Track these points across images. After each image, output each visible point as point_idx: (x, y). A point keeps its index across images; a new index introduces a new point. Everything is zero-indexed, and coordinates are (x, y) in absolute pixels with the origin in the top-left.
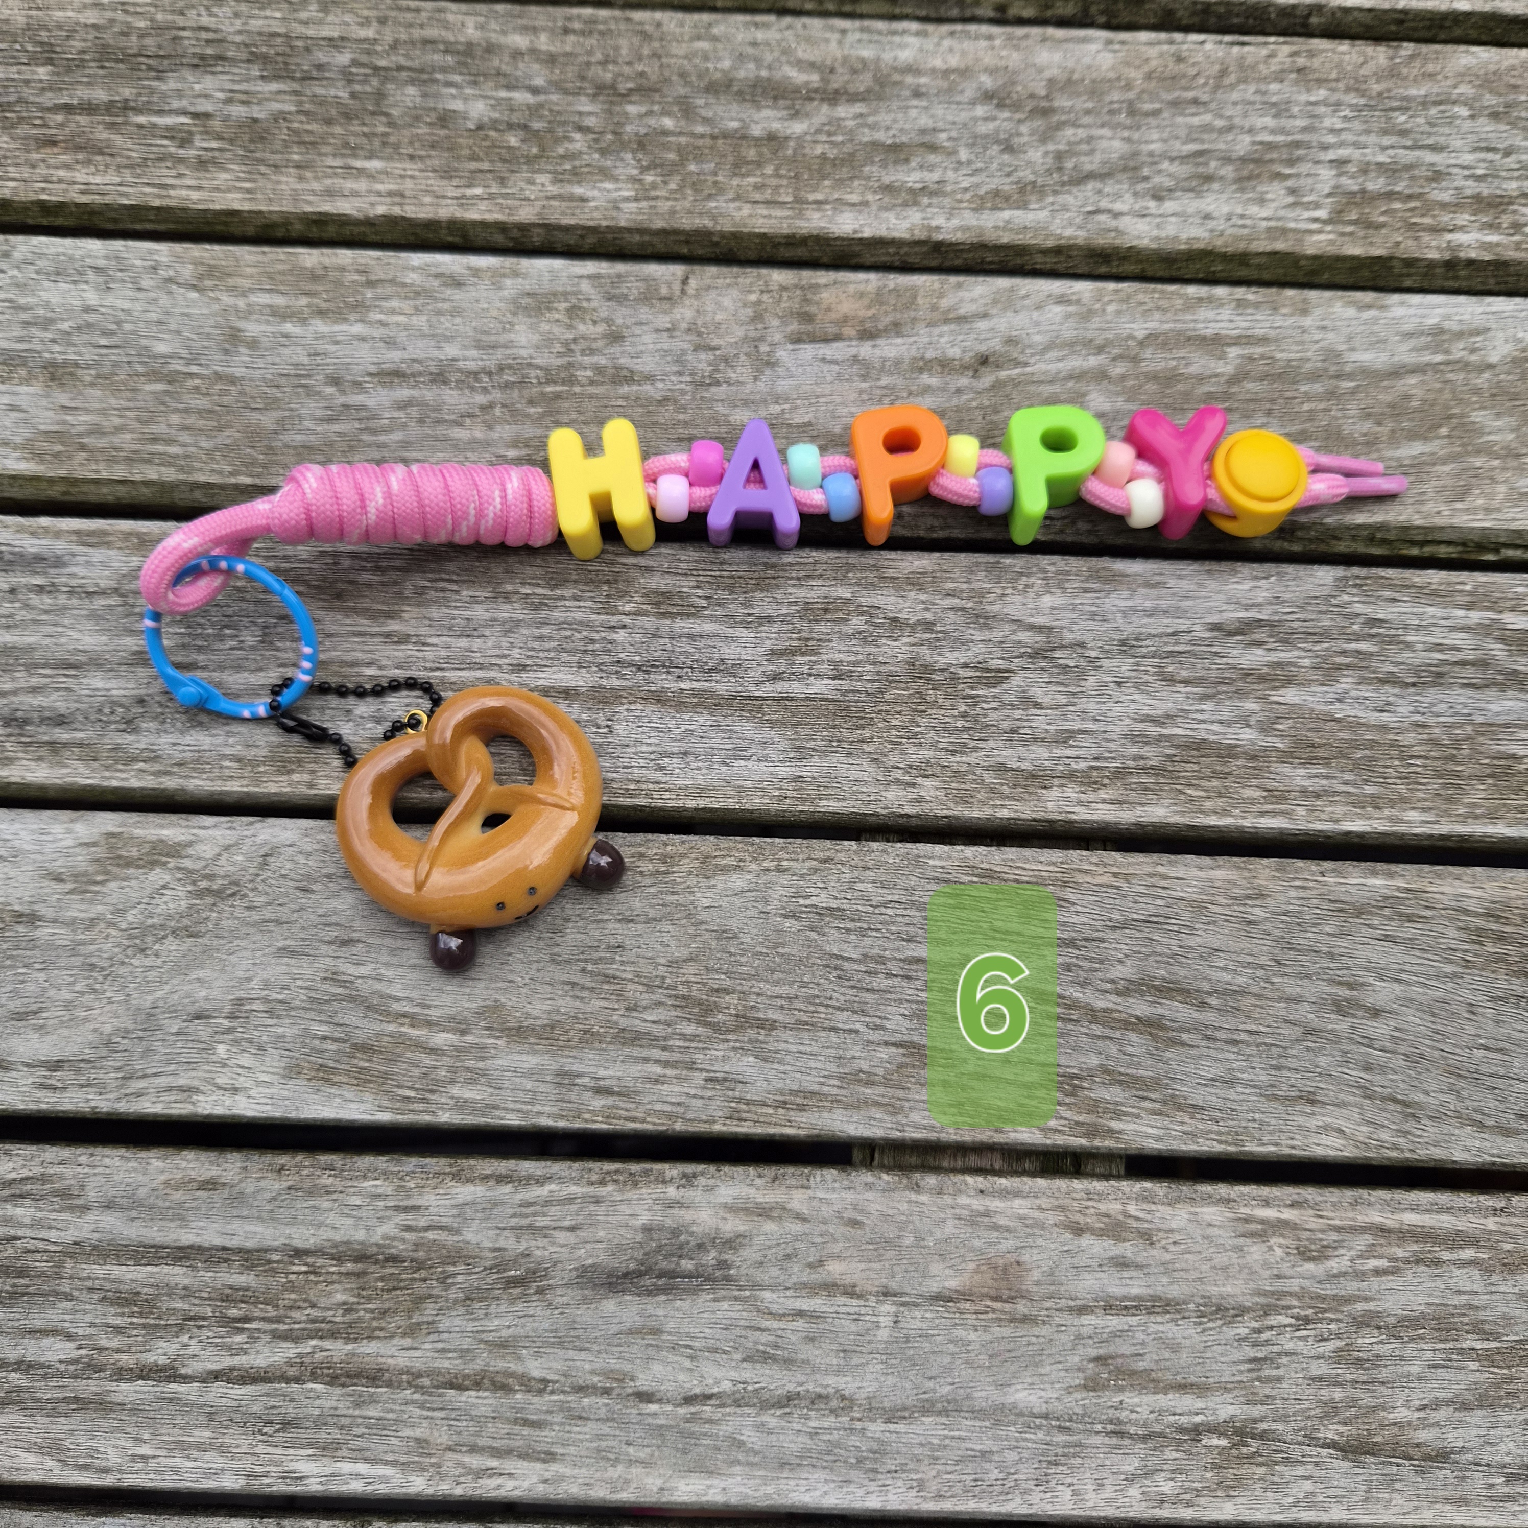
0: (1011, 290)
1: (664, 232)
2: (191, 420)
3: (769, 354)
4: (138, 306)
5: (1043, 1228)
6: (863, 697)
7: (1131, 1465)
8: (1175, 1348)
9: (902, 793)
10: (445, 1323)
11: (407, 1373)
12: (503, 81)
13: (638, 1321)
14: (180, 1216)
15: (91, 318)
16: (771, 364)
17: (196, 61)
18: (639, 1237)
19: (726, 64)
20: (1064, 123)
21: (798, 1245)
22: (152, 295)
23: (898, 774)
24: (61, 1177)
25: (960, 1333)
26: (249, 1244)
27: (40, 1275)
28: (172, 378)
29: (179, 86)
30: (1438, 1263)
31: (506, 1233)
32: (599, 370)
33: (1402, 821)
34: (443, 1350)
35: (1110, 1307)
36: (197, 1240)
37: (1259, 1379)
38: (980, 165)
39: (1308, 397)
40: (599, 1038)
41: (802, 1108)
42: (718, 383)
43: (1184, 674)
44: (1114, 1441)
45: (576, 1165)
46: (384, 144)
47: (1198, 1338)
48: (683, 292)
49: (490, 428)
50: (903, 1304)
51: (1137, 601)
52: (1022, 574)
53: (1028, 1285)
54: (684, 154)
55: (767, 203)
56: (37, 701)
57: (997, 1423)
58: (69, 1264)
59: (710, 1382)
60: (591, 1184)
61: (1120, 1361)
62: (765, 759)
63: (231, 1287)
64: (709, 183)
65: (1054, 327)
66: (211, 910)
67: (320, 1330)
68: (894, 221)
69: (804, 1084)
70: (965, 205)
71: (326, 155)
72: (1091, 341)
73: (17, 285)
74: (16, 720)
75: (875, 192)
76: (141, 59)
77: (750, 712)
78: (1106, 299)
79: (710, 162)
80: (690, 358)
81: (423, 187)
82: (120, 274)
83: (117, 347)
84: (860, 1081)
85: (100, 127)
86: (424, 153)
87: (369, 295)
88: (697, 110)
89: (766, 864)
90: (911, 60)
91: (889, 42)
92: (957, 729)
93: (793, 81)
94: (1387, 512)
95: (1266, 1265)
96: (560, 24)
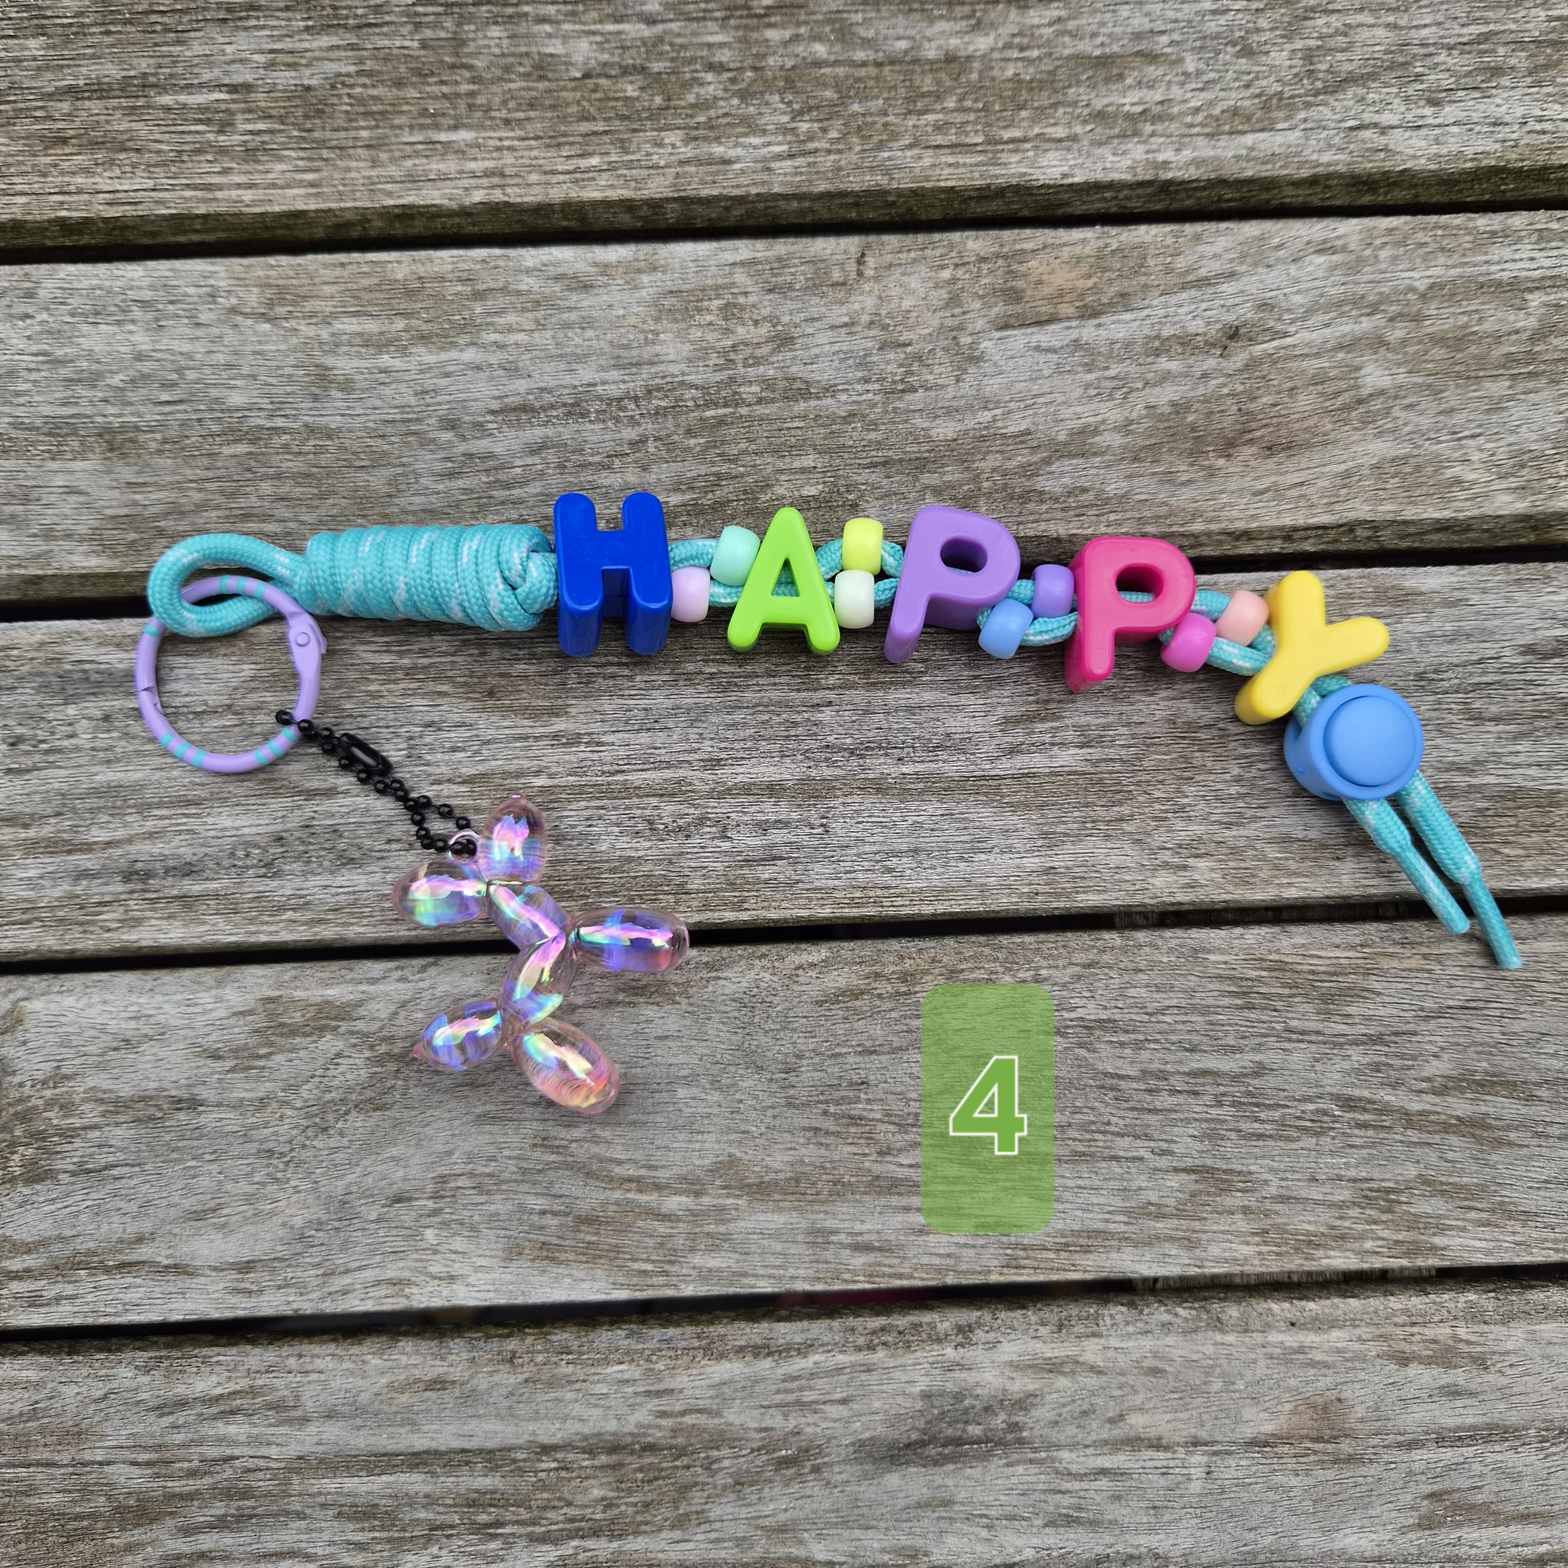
0: (1261, 238)
1: (829, 195)
2: (285, 488)
3: (971, 346)
4: (200, 347)
5: (1365, 1361)
6: (1118, 766)
8: (1516, 1478)
9: (1172, 878)
10: (715, 1512)
12: (608, 9)
13: (927, 1493)
14: (413, 1424)
15: (146, 367)
16: (976, 359)
17: (221, 15)
18: (919, 1405)
20: (1313, 9)
21: (1094, 1400)
22: (215, 331)
23: (1166, 856)
24: (273, 1389)
25: (1279, 1479)
26: (490, 1444)
27: (267, 1494)
28: (254, 436)
29: (206, 50)
31: (771, 1411)
32: (768, 384)
34: (717, 1540)
35: (1442, 1439)
36: (434, 1445)
38: (1212, 75)
40: (851, 1188)
41: (1087, 1250)
42: (914, 390)
43: (1494, 709)
45: (836, 1324)
46: (471, 107)
47: (1540, 1465)
48: (860, 274)
49: (645, 469)
50: (1215, 1453)
51: (1434, 625)
53: (1352, 1422)
54: (845, 91)
55: (953, 146)
56: (156, 848)
58: (296, 1479)
59: (1012, 1550)
60: (859, 1349)
61: (1456, 1495)
62: (1010, 850)
63: (477, 1491)
64: (879, 126)
65: (1317, 283)
66: (396, 1078)
67: (580, 1529)
68: (1112, 158)
69: (1087, 1222)
70: (1197, 130)
71: (400, 127)
72: (1363, 297)
73: (49, 332)
74: (136, 873)
75: (1085, 122)
76: (154, 18)
77: (986, 794)
78: (1378, 242)
79: (877, 98)
80: (875, 359)
81: (527, 162)
82: (171, 307)
83: (181, 402)
84: (1149, 1214)
85: (118, 114)
86: (521, 115)
87: (478, 310)
88: (854, 29)
89: (1021, 975)
92: (1230, 797)
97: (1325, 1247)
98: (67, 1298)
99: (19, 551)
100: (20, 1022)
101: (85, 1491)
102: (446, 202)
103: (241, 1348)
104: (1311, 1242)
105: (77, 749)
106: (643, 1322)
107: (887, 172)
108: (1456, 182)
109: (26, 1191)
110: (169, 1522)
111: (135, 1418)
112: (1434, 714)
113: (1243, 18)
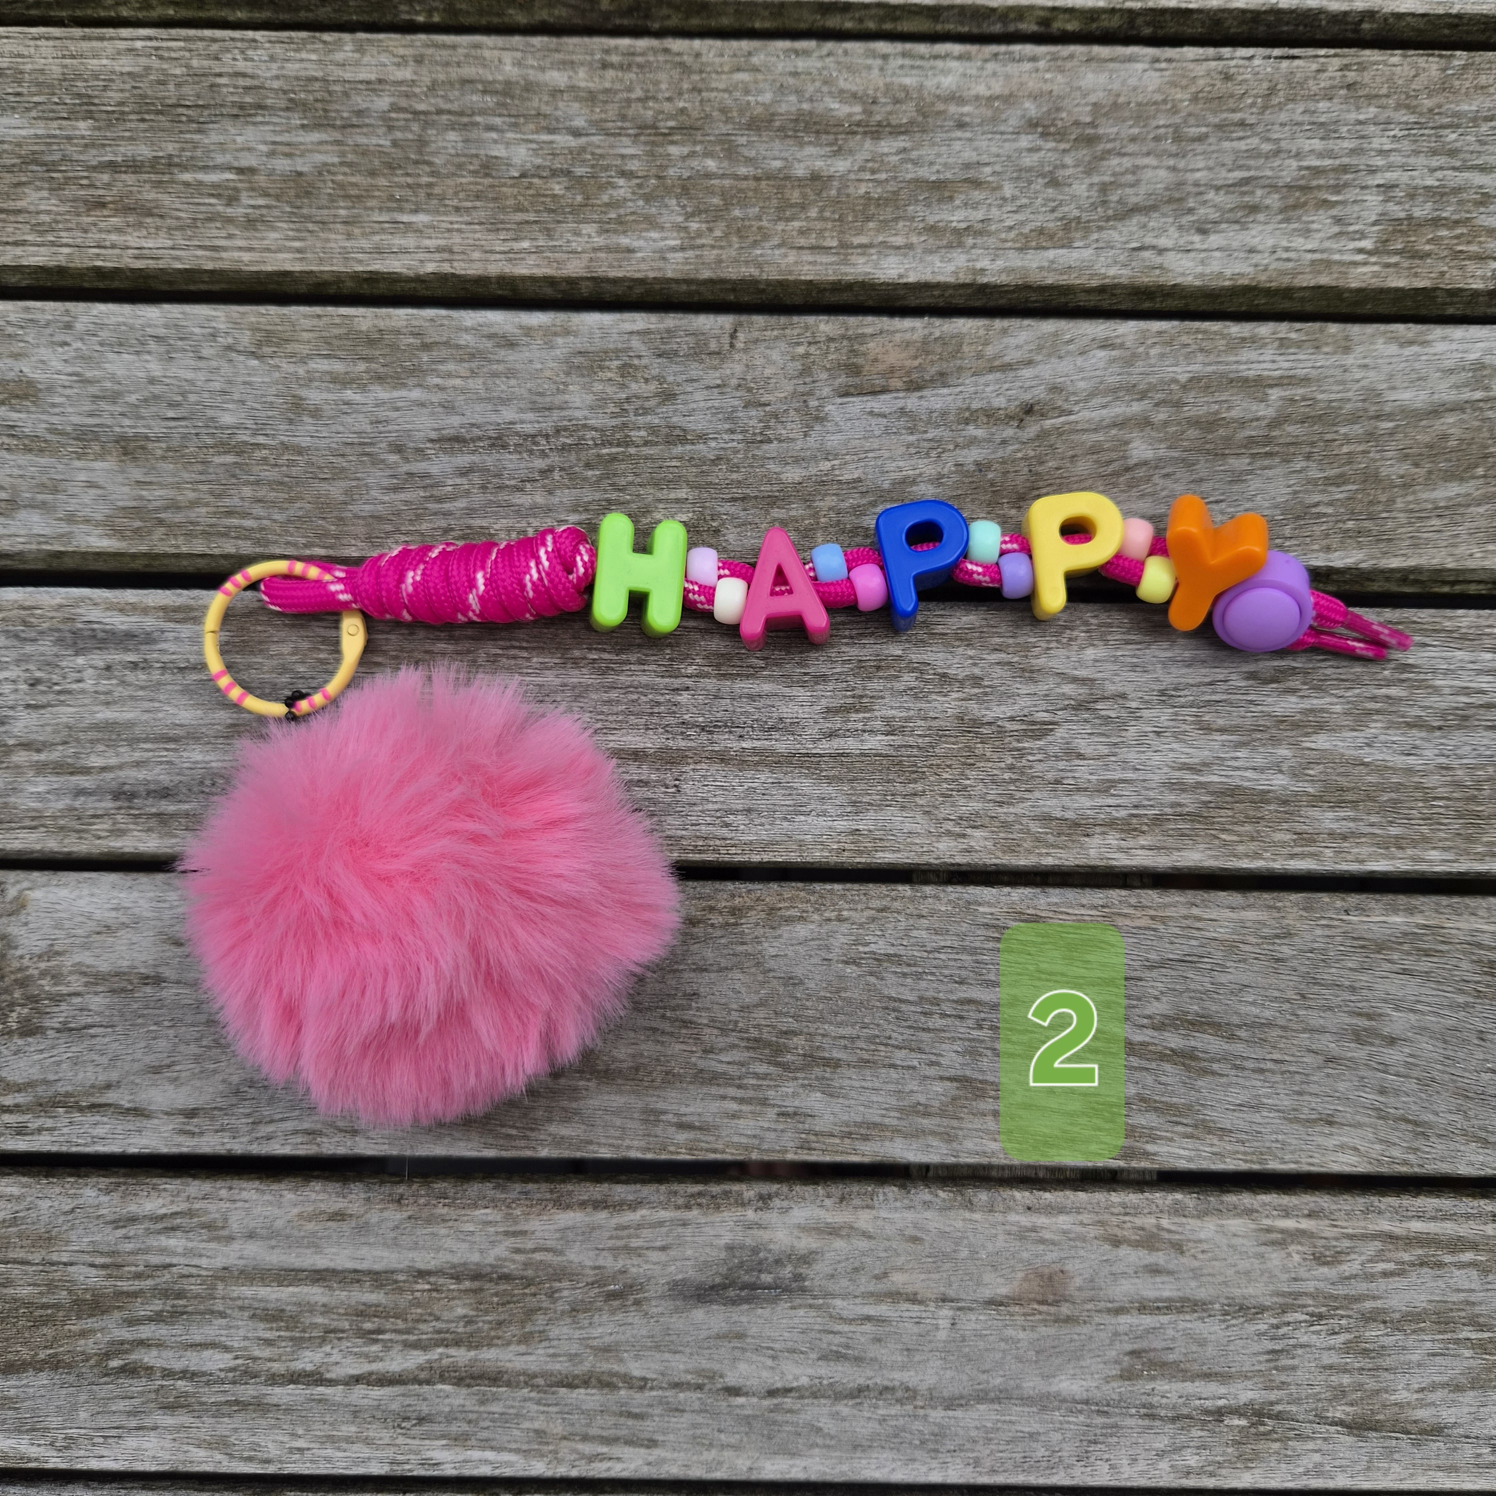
0: (1056, 334)
1: (711, 281)
2: (262, 492)
3: (817, 408)
4: (201, 376)
5: (1084, 1241)
6: (915, 752)
7: (1161, 1443)
8: (1202, 1343)
9: (954, 844)
10: (554, 1332)
11: (524, 1374)
12: (543, 123)
13: (725, 1327)
14: (315, 1246)
15: (157, 389)
16: (820, 419)
17: (235, 111)
18: (723, 1255)
19: (767, 97)
20: (1109, 152)
21: (864, 1259)
22: (214, 364)
23: (949, 826)
24: (207, 1212)
26: (377, 1267)
27: (197, 1296)
28: (240, 449)
29: (221, 139)
30: (1440, 1265)
31: (604, 1253)
32: (653, 430)
33: (1423, 860)
34: (554, 1355)
35: (1144, 1307)
36: (332, 1265)
37: (1276, 1368)
38: (1024, 201)
39: (1348, 440)
40: (679, 1078)
41: (866, 1138)
42: (770, 441)
43: (1221, 722)
44: (1147, 1422)
45: (663, 1188)
46: (429, 195)
47: (1222, 1333)
48: (732, 345)
49: (550, 492)
50: (960, 1309)
51: (1177, 651)
52: (1066, 627)
53: (1071, 1290)
54: (729, 199)
55: (812, 248)
56: (141, 774)
57: (1044, 1408)
58: (220, 1286)
59: (790, 1377)
60: (678, 1207)
61: (1152, 1354)
62: (824, 814)
63: (364, 1304)
64: (754, 229)
65: (1098, 373)
67: (445, 1339)
68: (939, 264)
69: (867, 1116)
70: (1009, 244)
71: (372, 209)
72: (1134, 386)
73: (82, 358)
74: (124, 793)
75: (920, 234)
76: (180, 110)
77: (808, 768)
78: (1149, 342)
79: (754, 206)
80: (740, 414)
81: (471, 242)
82: (180, 343)
83: (184, 419)
84: (918, 1112)
85: (148, 186)
86: (469, 204)
87: (425, 359)
88: (740, 149)
89: (827, 915)
90: (954, 87)
91: (932, 68)
92: (1004, 781)
93: (835, 113)
94: (1420, 555)
95: (1285, 1269)
96: (598, 57)
98: (47, 1129)
99: (47, 531)
100: (23, 906)
101: (51, 1286)
102: (404, 271)
103: (184, 1180)
105: (83, 691)
106: (509, 1178)
107: (760, 266)
108: (1218, 296)
109: (20, 1042)
110: (117, 1315)
111: (95, 1229)
112: (1171, 723)
113: (1052, 157)
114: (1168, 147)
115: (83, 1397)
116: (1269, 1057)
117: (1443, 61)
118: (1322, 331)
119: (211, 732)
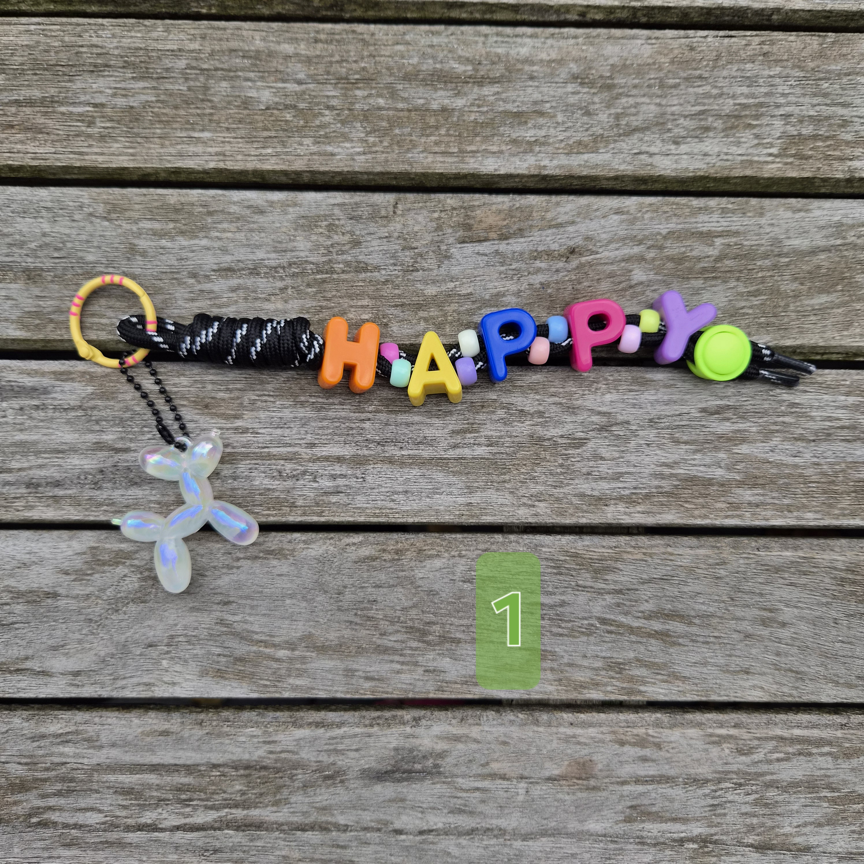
0: (588, 206)
1: (382, 173)
3: (446, 250)
4: (74, 232)
5: (604, 743)
6: (504, 456)
7: (648, 858)
8: (672, 801)
9: (527, 511)
10: (293, 799)
11: (276, 823)
12: (280, 76)
13: (394, 795)
14: (152, 751)
15: (47, 240)
16: (448, 257)
17: (91, 69)
18: (392, 753)
19: (415, 60)
20: (621, 94)
21: (475, 755)
22: (82, 224)
23: (525, 500)
24: (87, 732)
26: (189, 762)
27: (82, 781)
29: (83, 85)
30: (810, 754)
31: (322, 753)
32: (347, 264)
33: (803, 519)
34: (293, 813)
35: (638, 781)
36: (162, 762)
37: (715, 815)
38: (570, 124)
39: (761, 269)
40: (366, 650)
41: (475, 684)
42: (418, 270)
43: (685, 438)
44: (639, 847)
45: (357, 714)
46: (210, 120)
47: (683, 795)
48: (394, 212)
49: (286, 302)
50: (531, 783)
51: (659, 396)
52: (594, 382)
53: (596, 771)
54: (393, 123)
55: (443, 153)
56: (43, 473)
57: (580, 840)
58: (96, 775)
59: (432, 823)
60: (366, 726)
61: (643, 808)
62: (451, 493)
63: (181, 784)
64: (408, 141)
65: (613, 229)
66: (152, 588)
67: (229, 804)
68: (519, 163)
70: (561, 151)
71: (176, 129)
72: (635, 237)
73: (1, 220)
74: (33, 484)
75: (507, 144)
76: (58, 68)
77: (441, 466)
78: (644, 210)
79: (407, 127)
80: (400, 254)
81: (236, 149)
82: (61, 211)
83: (64, 258)
85: (39, 115)
86: (235, 126)
87: (210, 221)
88: (399, 92)
89: (453, 553)
90: (528, 55)
91: (514, 43)
92: (557, 473)
93: (456, 70)
94: (804, 338)
95: (720, 758)
96: (312, 35)
97: (588, 688)
102: (196, 167)
103: (73, 712)
104: (583, 686)
105: (6, 423)
106: (266, 709)
107: (410, 164)
108: (685, 182)
110: (35, 792)
111: (21, 742)
112: (656, 439)
113: (586, 97)
114: (656, 91)
115: (16, 840)
116: (712, 634)
117: (821, 39)
118: (747, 203)
119: (84, 447)
